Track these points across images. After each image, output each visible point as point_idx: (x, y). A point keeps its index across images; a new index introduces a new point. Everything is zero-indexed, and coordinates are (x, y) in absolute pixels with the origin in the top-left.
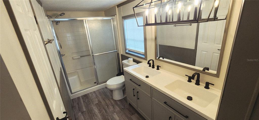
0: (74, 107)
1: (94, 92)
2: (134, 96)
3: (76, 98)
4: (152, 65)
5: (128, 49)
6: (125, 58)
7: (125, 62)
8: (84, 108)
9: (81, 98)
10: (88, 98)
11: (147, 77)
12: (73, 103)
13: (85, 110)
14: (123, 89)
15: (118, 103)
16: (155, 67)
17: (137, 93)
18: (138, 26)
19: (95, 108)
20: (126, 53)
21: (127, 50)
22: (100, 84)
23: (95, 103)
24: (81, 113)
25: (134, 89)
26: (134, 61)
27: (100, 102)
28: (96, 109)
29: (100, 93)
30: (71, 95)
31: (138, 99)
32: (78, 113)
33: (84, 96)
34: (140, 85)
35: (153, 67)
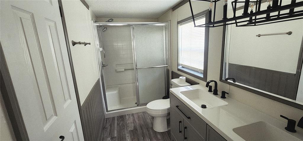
0: (105, 128)
1: (133, 115)
2: (180, 132)
3: (110, 118)
4: (213, 89)
5: (181, 64)
6: (176, 76)
7: (175, 81)
8: (116, 132)
9: (116, 119)
10: (123, 121)
11: (204, 107)
12: (106, 123)
13: (116, 135)
14: (168, 117)
15: (159, 136)
16: (218, 93)
17: (185, 129)
18: (195, 26)
19: (127, 136)
20: (179, 70)
21: (179, 65)
22: (140, 106)
23: (129, 130)
24: (110, 139)
25: (180, 122)
26: (188, 81)
27: (136, 130)
28: (129, 138)
29: (139, 117)
30: (106, 113)
31: (186, 138)
32: (108, 138)
33: (120, 117)
34: (189, 118)
35: (216, 93)
